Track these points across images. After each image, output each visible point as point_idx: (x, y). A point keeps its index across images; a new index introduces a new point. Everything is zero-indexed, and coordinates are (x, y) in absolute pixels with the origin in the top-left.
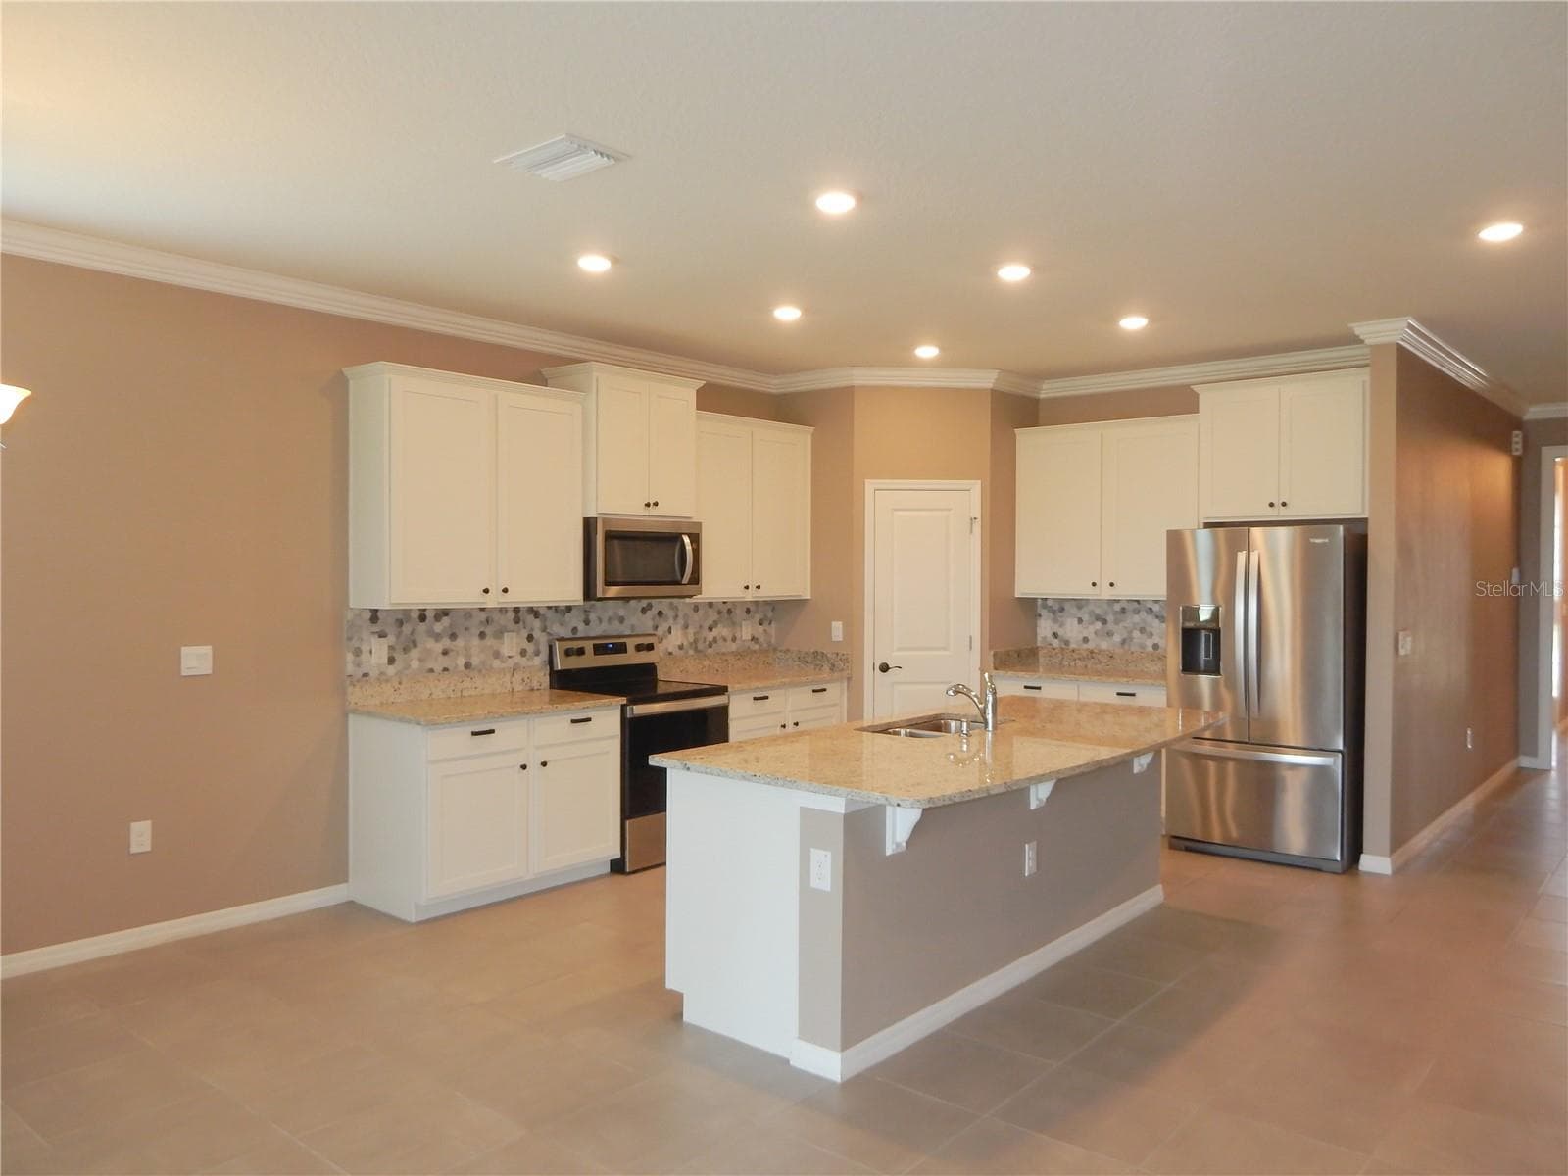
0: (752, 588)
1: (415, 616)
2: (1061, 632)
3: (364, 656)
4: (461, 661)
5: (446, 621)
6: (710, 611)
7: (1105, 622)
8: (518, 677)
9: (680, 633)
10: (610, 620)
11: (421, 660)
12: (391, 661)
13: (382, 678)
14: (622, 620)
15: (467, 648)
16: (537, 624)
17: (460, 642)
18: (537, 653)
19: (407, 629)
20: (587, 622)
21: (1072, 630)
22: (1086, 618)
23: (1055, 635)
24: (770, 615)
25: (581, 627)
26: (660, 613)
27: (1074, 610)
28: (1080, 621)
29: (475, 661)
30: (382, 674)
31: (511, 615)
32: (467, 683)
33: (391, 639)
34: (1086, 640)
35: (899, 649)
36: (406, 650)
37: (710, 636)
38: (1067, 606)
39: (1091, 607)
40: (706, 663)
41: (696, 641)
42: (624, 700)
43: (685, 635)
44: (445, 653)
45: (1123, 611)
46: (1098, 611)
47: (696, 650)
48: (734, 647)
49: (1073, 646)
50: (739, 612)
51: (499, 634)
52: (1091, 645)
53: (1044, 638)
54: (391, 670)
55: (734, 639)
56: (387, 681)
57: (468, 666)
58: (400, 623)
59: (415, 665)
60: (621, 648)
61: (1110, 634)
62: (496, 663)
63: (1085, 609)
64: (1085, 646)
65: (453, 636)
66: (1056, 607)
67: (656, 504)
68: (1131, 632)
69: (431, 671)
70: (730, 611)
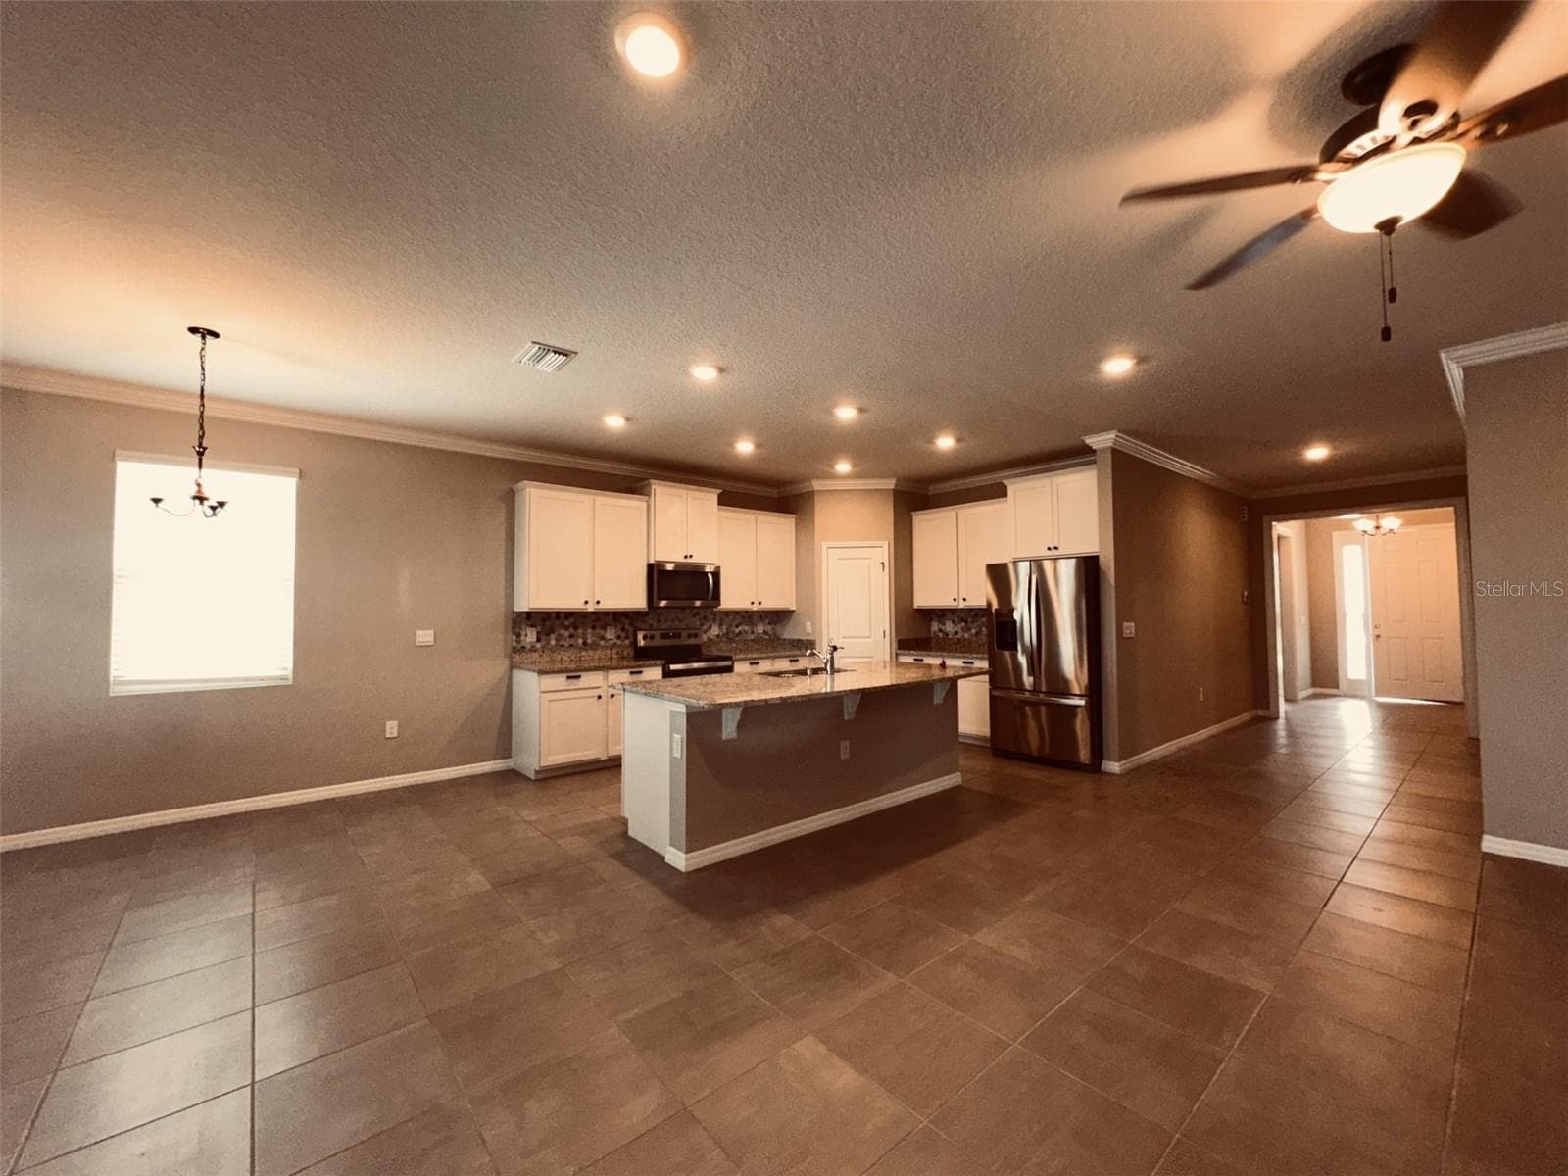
0: (756, 603)
1: (553, 615)
2: (943, 628)
3: (523, 638)
4: (580, 641)
5: (572, 620)
6: (737, 617)
7: (966, 622)
8: (614, 650)
9: (717, 629)
10: (673, 621)
11: (557, 640)
12: (539, 640)
13: (533, 649)
14: (680, 621)
15: (584, 634)
16: (627, 622)
17: (580, 631)
18: (627, 638)
19: (548, 623)
20: (659, 621)
21: (949, 627)
22: (956, 620)
23: (940, 630)
24: (776, 619)
25: (655, 624)
26: (705, 618)
27: (950, 616)
28: (953, 622)
29: (589, 641)
30: (533, 647)
31: (611, 617)
32: (584, 653)
33: (539, 628)
34: (957, 633)
35: (844, 638)
36: (548, 635)
37: (737, 631)
38: (946, 613)
39: (959, 613)
40: (734, 645)
41: (728, 633)
42: (664, 662)
43: (720, 629)
44: (571, 636)
45: (976, 615)
46: (963, 616)
47: (728, 638)
48: (752, 637)
49: (950, 636)
50: (755, 616)
51: (604, 628)
52: (960, 636)
53: (934, 632)
54: (539, 645)
55: (753, 632)
56: (535, 651)
57: (585, 643)
58: (544, 620)
59: (553, 642)
60: (678, 636)
61: (970, 629)
62: (602, 643)
63: (957, 615)
64: (956, 637)
65: (576, 628)
66: (940, 613)
67: (691, 556)
68: (981, 628)
69: (563, 646)
70: (749, 617)
